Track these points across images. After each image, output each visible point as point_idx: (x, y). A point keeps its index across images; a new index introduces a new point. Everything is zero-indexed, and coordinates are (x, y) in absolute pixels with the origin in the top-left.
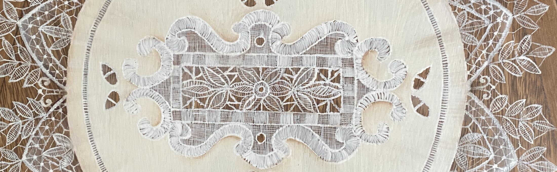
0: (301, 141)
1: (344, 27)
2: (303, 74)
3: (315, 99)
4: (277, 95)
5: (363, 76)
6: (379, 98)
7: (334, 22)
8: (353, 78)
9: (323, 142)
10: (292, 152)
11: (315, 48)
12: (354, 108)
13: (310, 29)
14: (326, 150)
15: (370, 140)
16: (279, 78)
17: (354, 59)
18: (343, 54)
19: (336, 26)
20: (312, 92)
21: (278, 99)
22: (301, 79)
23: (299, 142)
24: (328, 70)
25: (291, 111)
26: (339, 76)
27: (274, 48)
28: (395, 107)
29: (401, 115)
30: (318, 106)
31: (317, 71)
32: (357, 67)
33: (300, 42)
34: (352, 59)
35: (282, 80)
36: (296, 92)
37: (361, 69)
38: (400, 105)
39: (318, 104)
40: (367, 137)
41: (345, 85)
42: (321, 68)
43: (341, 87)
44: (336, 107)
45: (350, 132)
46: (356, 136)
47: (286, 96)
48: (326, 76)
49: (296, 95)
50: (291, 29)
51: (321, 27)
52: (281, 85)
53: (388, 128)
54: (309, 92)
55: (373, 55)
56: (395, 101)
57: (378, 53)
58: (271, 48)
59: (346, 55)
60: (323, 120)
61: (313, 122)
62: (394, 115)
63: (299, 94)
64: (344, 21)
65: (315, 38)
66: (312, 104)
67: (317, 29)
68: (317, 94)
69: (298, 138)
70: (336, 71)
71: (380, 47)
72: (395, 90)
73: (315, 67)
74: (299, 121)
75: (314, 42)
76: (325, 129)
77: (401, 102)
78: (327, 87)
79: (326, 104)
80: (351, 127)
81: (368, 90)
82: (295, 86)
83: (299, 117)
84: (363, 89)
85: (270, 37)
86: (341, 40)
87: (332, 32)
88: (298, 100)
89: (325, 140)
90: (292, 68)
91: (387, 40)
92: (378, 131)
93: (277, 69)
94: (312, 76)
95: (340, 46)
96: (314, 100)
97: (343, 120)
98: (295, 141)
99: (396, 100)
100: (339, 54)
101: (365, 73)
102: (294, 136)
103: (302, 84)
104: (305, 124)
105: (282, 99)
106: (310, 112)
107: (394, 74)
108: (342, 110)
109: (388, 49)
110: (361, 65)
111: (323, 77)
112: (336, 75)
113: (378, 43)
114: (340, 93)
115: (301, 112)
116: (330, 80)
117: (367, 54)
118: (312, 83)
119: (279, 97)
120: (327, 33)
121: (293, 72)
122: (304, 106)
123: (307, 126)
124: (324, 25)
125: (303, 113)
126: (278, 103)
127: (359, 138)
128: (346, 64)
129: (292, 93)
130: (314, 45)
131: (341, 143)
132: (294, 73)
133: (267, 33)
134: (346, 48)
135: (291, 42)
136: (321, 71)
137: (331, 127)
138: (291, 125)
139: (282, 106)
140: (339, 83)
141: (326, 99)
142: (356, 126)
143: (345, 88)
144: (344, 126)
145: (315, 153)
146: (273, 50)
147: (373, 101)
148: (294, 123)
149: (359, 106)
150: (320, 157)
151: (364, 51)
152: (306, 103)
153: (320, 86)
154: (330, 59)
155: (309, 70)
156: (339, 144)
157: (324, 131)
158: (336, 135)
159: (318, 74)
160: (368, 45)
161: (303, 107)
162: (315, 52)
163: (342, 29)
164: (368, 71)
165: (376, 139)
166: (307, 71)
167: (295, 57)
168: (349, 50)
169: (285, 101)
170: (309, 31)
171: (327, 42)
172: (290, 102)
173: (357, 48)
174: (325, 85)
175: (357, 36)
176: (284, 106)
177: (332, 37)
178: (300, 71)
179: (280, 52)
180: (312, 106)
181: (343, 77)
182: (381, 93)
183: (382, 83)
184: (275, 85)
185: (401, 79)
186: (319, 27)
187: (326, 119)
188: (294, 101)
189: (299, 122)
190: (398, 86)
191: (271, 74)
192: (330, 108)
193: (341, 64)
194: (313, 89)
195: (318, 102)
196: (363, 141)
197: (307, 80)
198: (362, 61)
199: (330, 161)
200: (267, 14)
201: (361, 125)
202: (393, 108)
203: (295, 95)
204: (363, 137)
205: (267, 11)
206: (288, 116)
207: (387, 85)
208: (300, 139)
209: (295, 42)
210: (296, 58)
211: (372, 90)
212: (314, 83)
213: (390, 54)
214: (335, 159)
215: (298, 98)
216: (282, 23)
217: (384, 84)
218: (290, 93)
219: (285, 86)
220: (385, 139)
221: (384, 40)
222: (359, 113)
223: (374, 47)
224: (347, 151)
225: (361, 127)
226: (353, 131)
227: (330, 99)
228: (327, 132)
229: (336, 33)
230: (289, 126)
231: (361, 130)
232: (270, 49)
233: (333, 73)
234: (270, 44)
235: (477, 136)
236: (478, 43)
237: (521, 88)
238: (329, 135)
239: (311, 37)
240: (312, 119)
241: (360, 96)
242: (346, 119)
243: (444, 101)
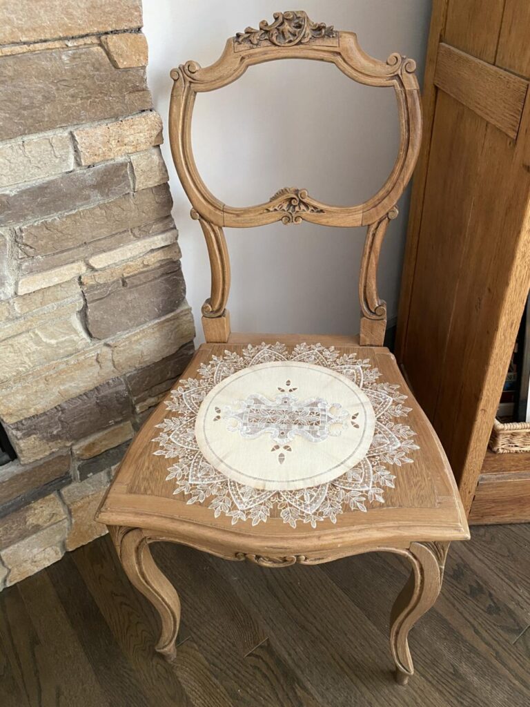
1: (322, 400)
2: (304, 413)
3: (308, 421)
6: (337, 422)
7: (317, 398)
8: (325, 415)
9: (311, 436)
10: (297, 438)
11: (309, 405)
12: (325, 424)
13: (307, 399)
14: (313, 438)
15: (333, 435)
16: (293, 414)
17: (326, 409)
18: (321, 407)
19: (319, 399)
21: (292, 420)
22: (302, 414)
23: (300, 435)
24: (314, 412)
26: (319, 414)
28: (344, 425)
29: (347, 427)
32: (327, 411)
33: (303, 403)
37: (329, 412)
38: (346, 424)
39: (309, 423)
40: (331, 434)
42: (312, 411)
43: (320, 417)
44: (318, 424)
45: (324, 432)
46: (326, 434)
47: (295, 420)
50: (300, 399)
52: (293, 416)
53: (341, 432)
54: (305, 419)
55: (334, 408)
58: (290, 404)
59: (323, 408)
60: (311, 428)
62: (344, 427)
63: (301, 419)
64: (322, 398)
71: (337, 406)
75: (309, 403)
78: (314, 417)
79: (313, 423)
81: (332, 419)
82: (299, 416)
84: (330, 419)
86: (320, 403)
87: (317, 400)
88: (301, 421)
90: (299, 411)
91: (340, 404)
92: (336, 433)
93: (292, 411)
94: (307, 414)
95: (320, 405)
98: (298, 435)
99: (344, 422)
100: (319, 407)
101: (331, 414)
102: (298, 433)
103: (303, 416)
106: (306, 425)
107: (343, 414)
108: (320, 425)
109: (341, 407)
111: (312, 414)
114: (320, 419)
116: (315, 415)
120: (315, 401)
123: (304, 430)
124: (313, 399)
126: (291, 422)
127: (328, 435)
128: (322, 410)
131: (319, 436)
133: (289, 400)
134: (323, 405)
135: (299, 403)
137: (315, 431)
139: (293, 423)
141: (313, 421)
142: (326, 430)
143: (322, 418)
144: (321, 430)
145: (307, 439)
147: (334, 422)
148: (298, 429)
149: (328, 424)
150: (309, 441)
151: (331, 407)
152: (304, 422)
153: (310, 417)
154: (315, 409)
155: (306, 412)
157: (312, 432)
158: (317, 433)
159: (310, 413)
160: (332, 405)
161: (303, 424)
165: (336, 435)
171: (314, 404)
172: (297, 421)
173: (327, 406)
175: (327, 402)
178: (302, 412)
179: (294, 406)
180: (307, 423)
181: (321, 414)
182: (338, 420)
183: (338, 417)
184: (291, 416)
185: (347, 415)
186: (311, 399)
187: (313, 428)
188: (299, 421)
189: (300, 428)
190: (345, 418)
192: (315, 424)
193: (320, 410)
194: (307, 418)
196: (330, 436)
197: (305, 415)
198: (329, 410)
199: (314, 442)
203: (299, 419)
206: (296, 426)
207: (340, 418)
209: (301, 403)
210: (301, 408)
211: (334, 419)
212: (308, 416)
214: (316, 441)
218: (297, 419)
219: (295, 416)
220: (339, 435)
222: (328, 426)
223: (335, 406)
224: (322, 439)
225: (329, 431)
227: (315, 421)
230: (296, 430)
233: (317, 413)
235: (381, 435)
236: (379, 406)
237: (399, 420)
238: (314, 433)
239: (308, 401)
240: (307, 428)
241: (328, 421)
242: (322, 428)
243: (365, 424)
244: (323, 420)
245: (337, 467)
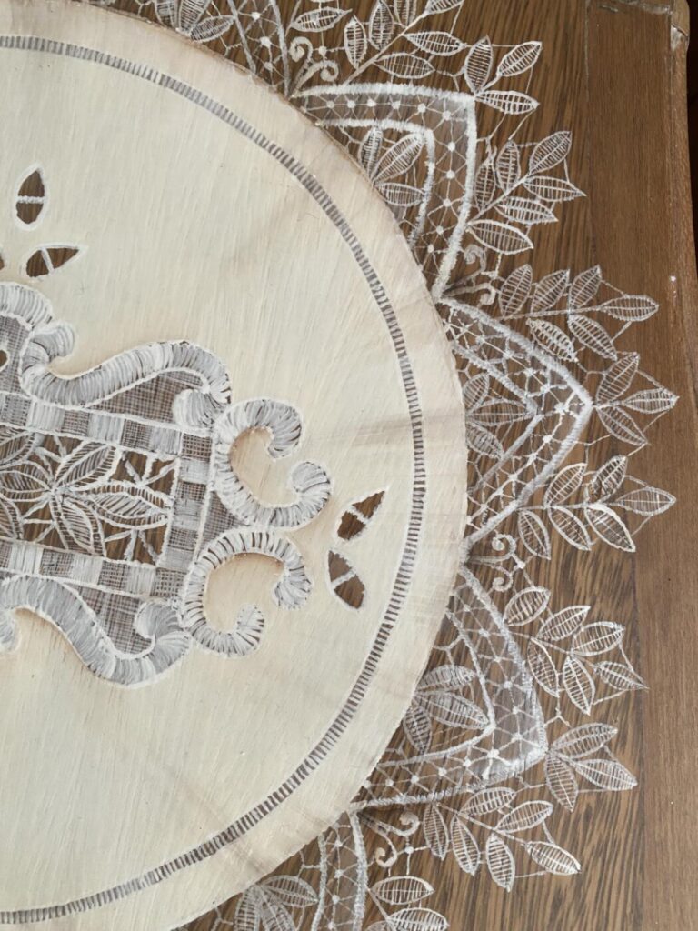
0: (49, 619)
1: (204, 360)
2: (86, 457)
3: (102, 522)
4: (13, 498)
5: (227, 486)
6: (254, 545)
7: (181, 344)
8: (203, 487)
9: (101, 630)
10: (24, 643)
11: (124, 397)
12: (191, 559)
13: (121, 351)
14: (107, 651)
15: (215, 644)
16: (26, 456)
17: (215, 442)
18: (189, 424)
19: (186, 356)
20: (99, 505)
21: (15, 506)
22: (77, 467)
23: (44, 621)
24: (146, 458)
25: (40, 542)
26: (170, 476)
27: (26, 381)
28: (287, 573)
29: (299, 595)
30: (107, 540)
31: (119, 456)
32: (217, 462)
33: (93, 378)
34: (209, 440)
35: (32, 463)
36: (61, 498)
37: (226, 469)
38: (300, 571)
39: (107, 535)
40: (209, 635)
41: (182, 502)
42: (131, 450)
43: (170, 504)
44: (150, 550)
45: (173, 616)
46: (182, 629)
47: (33, 504)
48: (140, 469)
49: (59, 506)
50: (76, 343)
51: (150, 352)
52: (26, 475)
53: (263, 621)
54: (90, 503)
55: (260, 440)
56: (291, 559)
57: (273, 437)
58: (20, 380)
59: (197, 429)
60: (112, 576)
61: (88, 578)
62: (283, 591)
63: (67, 504)
64: (206, 347)
65: (130, 374)
66: (92, 533)
67: (137, 353)
68: (109, 512)
69: (44, 610)
70: (165, 464)
71: (279, 425)
72: (295, 532)
73: (116, 443)
74: (53, 568)
75: (126, 383)
76: (113, 599)
77: (303, 563)
78: (138, 498)
79: (127, 540)
80: (175, 605)
81: (232, 521)
82: (59, 481)
83: (55, 561)
84: (222, 518)
85: (22, 353)
86: (190, 391)
87: (172, 366)
88: (62, 517)
89: (108, 626)
90: (60, 438)
91: (297, 410)
92: (237, 625)
93: (24, 434)
94: (107, 465)
95: (185, 405)
96: (99, 524)
97: (160, 586)
98: (35, 615)
99: (294, 556)
100: (180, 423)
101: (234, 479)
102: (36, 605)
103: (77, 481)
104: (68, 580)
105: (24, 508)
106: (85, 551)
107: (299, 494)
108: (161, 560)
109: (296, 433)
110: (226, 459)
111: (131, 471)
112: (163, 472)
113: (276, 414)
114: (166, 517)
115: (63, 548)
116: (148, 482)
117: (245, 434)
118: (102, 481)
119: (16, 503)
120: (160, 367)
121: (61, 448)
122: (72, 534)
123: (70, 585)
124: (156, 347)
125: (67, 551)
126: (11, 518)
127: (189, 635)
128: (192, 450)
129: (50, 498)
130: (123, 390)
131: (142, 639)
132: (63, 450)
133: (17, 341)
134: (200, 410)
135: (70, 374)
136: (130, 456)
137: (129, 598)
138: (35, 576)
139: (20, 525)
140: (168, 492)
141: (128, 527)
142: (188, 603)
143: (179, 508)
144: (158, 601)
145: (79, 655)
146: (22, 386)
147: (239, 549)
148: (42, 572)
149: (205, 557)
150: (87, 664)
151: (242, 427)
152: (77, 528)
153: (120, 493)
154: (156, 430)
155: (101, 448)
156: (138, 642)
157: (110, 605)
158: (136, 618)
159: (122, 463)
160: (251, 415)
161: (71, 538)
162: (123, 409)
163: (197, 364)
164: (242, 476)
165: (229, 644)
166: (97, 451)
167: (73, 412)
168: (204, 419)
169: (29, 513)
170: (118, 356)
171: (156, 390)
172: (42, 519)
173: (224, 416)
174: (133, 492)
175: (229, 389)
176: (26, 526)
177: (171, 379)
178: (79, 448)
179: (40, 393)
180: (91, 538)
181: (179, 481)
182: (261, 535)
183: (269, 509)
184: (13, 471)
185: (314, 508)
186: (143, 349)
187: (119, 576)
188: (50, 518)
189: (53, 571)
190: (303, 524)
191: (8, 443)
192: (134, 551)
193: (181, 448)
194: (101, 496)
195: (109, 530)
196: (199, 644)
197: (92, 473)
198: (232, 448)
199: (111, 680)
200: (25, 295)
201: (200, 604)
202: (282, 575)
203: (55, 504)
204: (199, 635)
205: (26, 287)
206: (30, 554)
207: (280, 518)
208: (49, 613)
209: (79, 375)
210: (76, 415)
211: (242, 524)
212: (107, 484)
213: (300, 444)
214: (122, 676)
215: (62, 513)
216: (58, 324)
217: (272, 513)
218: (44, 496)
219: (35, 479)
220: (250, 646)
221: (291, 408)
222: (201, 574)
223: (265, 421)
224: (155, 663)
225: (199, 610)
226: (179, 617)
227: (138, 527)
228: (116, 609)
229: (181, 373)
230: (27, 577)
231: (199, 617)
232: (18, 382)
233: (157, 466)
234: (20, 370)
235: (463, 675)
236: (503, 455)
237: (583, 578)
238: (118, 615)
239: (120, 370)
240: (86, 571)
241: (211, 533)
242: (169, 583)
243: (401, 579)
244: (185, 524)
245: (197, 855)
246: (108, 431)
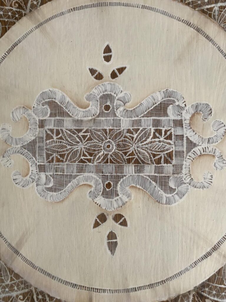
0: (141, 187)
1: (174, 94)
2: (142, 133)
3: (152, 153)
4: (121, 151)
5: (190, 134)
6: (204, 152)
7: (166, 90)
8: (183, 136)
9: (159, 188)
10: (134, 197)
11: (151, 112)
12: (184, 160)
13: (147, 97)
14: (162, 195)
15: (197, 186)
16: (123, 137)
17: (183, 120)
18: (174, 116)
19: (169, 94)
20: (149, 148)
21: (122, 154)
22: (140, 137)
23: (139, 189)
24: (162, 130)
25: (133, 163)
26: (171, 134)
27: (118, 113)
28: (217, 159)
29: (222, 165)
30: (154, 159)
31: (153, 131)
32: (186, 126)
33: (139, 108)
34: (181, 120)
35: (125, 139)
36: (137, 148)
37: (189, 128)
38: (221, 157)
39: (154, 157)
40: (195, 184)
41: (177, 142)
42: (156, 128)
43: (173, 143)
44: (169, 159)
45: (181, 180)
46: (185, 183)
47: (128, 152)
48: (160, 134)
49: (137, 151)
50: (132, 97)
51: (156, 95)
52: (124, 143)
53: (212, 176)
54: (146, 148)
55: (199, 116)
56: (217, 154)
57: (203, 114)
58: (116, 113)
59: (177, 117)
60: (159, 170)
61: (151, 172)
62: (217, 165)
63: (139, 150)
64: (174, 89)
65: (151, 104)
66: (149, 157)
67: (152, 96)
68: (153, 149)
69: (138, 185)
70: (168, 131)
71: (204, 110)
72: (217, 145)
73: (151, 127)
75: (150, 107)
76: (160, 177)
77: (222, 154)
78: (162, 143)
79: (161, 158)
80: (181, 176)
81: (195, 145)
82: (135, 143)
83: (139, 169)
84: (191, 145)
85: (115, 104)
86: (172, 105)
87: (165, 98)
88: (138, 154)
89: (161, 186)
90: (133, 129)
91: (209, 104)
92: (203, 179)
93: (121, 130)
94: (149, 135)
95: (171, 110)
96: (151, 154)
97: (175, 170)
98: (136, 187)
99: (218, 153)
100: (171, 116)
101: (192, 131)
102: (135, 184)
103: (141, 142)
104: (144, 174)
105: (125, 154)
106: (148, 164)
107: (216, 132)
108: (174, 162)
109: (210, 111)
110: (189, 125)
111: (158, 135)
112: (168, 133)
113: (202, 107)
114: (172, 148)
115: (141, 164)
116: (164, 138)
117: (193, 115)
118: (149, 140)
119: (123, 153)
120: (161, 99)
121: (133, 132)
122: (143, 159)
123: (145, 175)
124: (158, 93)
125: (142, 164)
126: (122, 157)
127: (188, 185)
128: (177, 124)
129: (133, 149)
130: (150, 109)
132: (134, 133)
133: (113, 101)
134: (176, 110)
135: (131, 108)
136: (156, 130)
137: (165, 176)
138: (133, 174)
139: (125, 159)
140: (171, 139)
141: (160, 153)
142: (186, 174)
143: (176, 144)
144: (176, 175)
145: (153, 198)
146: (117, 115)
147: (199, 154)
148: (135, 173)
149: (188, 159)
150: (156, 200)
151: (191, 113)
152: (144, 157)
153: (155, 143)
154: (163, 120)
155: (146, 130)
156: (172, 190)
157: (160, 179)
158: (169, 182)
159: (154, 133)
160: (194, 108)
161: (142, 160)
162: (151, 115)
163: (173, 96)
164: (195, 129)
165: (202, 185)
166: (145, 131)
167: (135, 120)
168: (178, 113)
169: (127, 155)
170: (146, 99)
171: (161, 107)
172: (132, 156)
173: (185, 111)
174: (160, 142)
175: (185, 102)
176: (127, 159)
177: (165, 102)
178: (139, 131)
179: (123, 116)
180: (149, 159)
181: (174, 135)
182: (205, 148)
183: (206, 139)
184: (120, 143)
185: (222, 135)
186: (154, 95)
187: (161, 170)
188: (134, 155)
189: (139, 172)
190: (219, 142)
191: (116, 134)
192: (164, 161)
193: (173, 124)
194: (150, 145)
195: (154, 156)
196: (192, 187)
197: (145, 138)
198: (190, 121)
199: (165, 204)
200: (112, 85)
201: (190, 174)
202: (215, 160)
203: (135, 150)
204: (192, 184)
205: (112, 83)
206: (130, 168)
207: (211, 141)
208: (140, 186)
209: (135, 108)
210: (136, 120)
211: (198, 145)
212: (151, 141)
213: (212, 115)
214: (169, 202)
215: (138, 153)
216: (125, 92)
217: (208, 140)
218: (131, 148)
219: (127, 144)
220: (209, 185)
221: (207, 104)
222: (188, 164)
223: (199, 110)
224: (178, 196)
225: (190, 176)
226: (184, 179)
227: (164, 153)
228: (162, 180)
229: (168, 100)
230: (131, 175)
231: (190, 178)
232: (115, 114)
233: (166, 132)
234: (115, 110)
238: (163, 182)
239: (147, 103)
240: (149, 170)
241: (188, 150)
242: (178, 169)
244: (180, 149)
246: (147, 124)
